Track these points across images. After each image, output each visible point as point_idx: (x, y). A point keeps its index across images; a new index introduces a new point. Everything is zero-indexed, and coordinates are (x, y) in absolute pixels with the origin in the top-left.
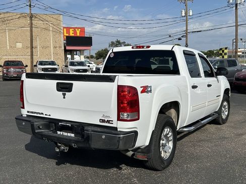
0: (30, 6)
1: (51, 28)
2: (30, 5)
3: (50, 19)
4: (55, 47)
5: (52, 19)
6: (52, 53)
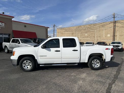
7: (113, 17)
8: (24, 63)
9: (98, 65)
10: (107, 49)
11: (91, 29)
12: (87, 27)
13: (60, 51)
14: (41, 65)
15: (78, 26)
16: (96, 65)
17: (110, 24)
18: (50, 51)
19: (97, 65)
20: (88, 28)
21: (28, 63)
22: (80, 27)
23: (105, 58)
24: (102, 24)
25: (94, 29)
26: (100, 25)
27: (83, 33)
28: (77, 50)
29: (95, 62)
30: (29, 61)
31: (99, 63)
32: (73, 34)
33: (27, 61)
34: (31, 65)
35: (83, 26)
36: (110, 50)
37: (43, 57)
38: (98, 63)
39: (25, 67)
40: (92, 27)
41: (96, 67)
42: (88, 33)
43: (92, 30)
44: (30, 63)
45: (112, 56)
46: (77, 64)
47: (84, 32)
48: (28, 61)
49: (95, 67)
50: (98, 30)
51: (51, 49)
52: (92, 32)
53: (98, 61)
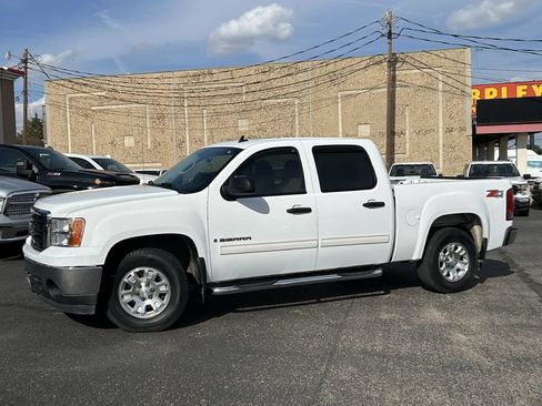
0: (390, 37)
1: (441, 85)
2: (390, 32)
3: (438, 61)
4: (450, 130)
5: (443, 60)
6: (441, 146)
7: (386, 31)
8: (127, 287)
9: (462, 269)
10: (493, 193)
11: (271, 94)
12: (249, 80)
13: (308, 210)
14: (217, 290)
15: (191, 73)
16: (452, 267)
17: (370, 70)
18: (265, 209)
19: (458, 270)
20: (253, 88)
21: (147, 285)
22: (208, 78)
23: (485, 236)
24: (331, 67)
25: (285, 91)
26: (318, 72)
27: (228, 113)
28: (381, 205)
29: (450, 255)
30: (155, 272)
31: (465, 261)
32: (161, 117)
33: (140, 274)
34: (163, 289)
35: (223, 76)
36: (501, 196)
37: (236, 242)
38: (461, 258)
39: (132, 304)
40: (275, 83)
41: (453, 276)
42: (255, 115)
43: (276, 97)
44: (158, 279)
45: (510, 223)
46: (379, 271)
47: (232, 108)
48: (146, 270)
49: (451, 278)
50: (311, 98)
51: (267, 199)
52: (277, 111)
53: (460, 248)
